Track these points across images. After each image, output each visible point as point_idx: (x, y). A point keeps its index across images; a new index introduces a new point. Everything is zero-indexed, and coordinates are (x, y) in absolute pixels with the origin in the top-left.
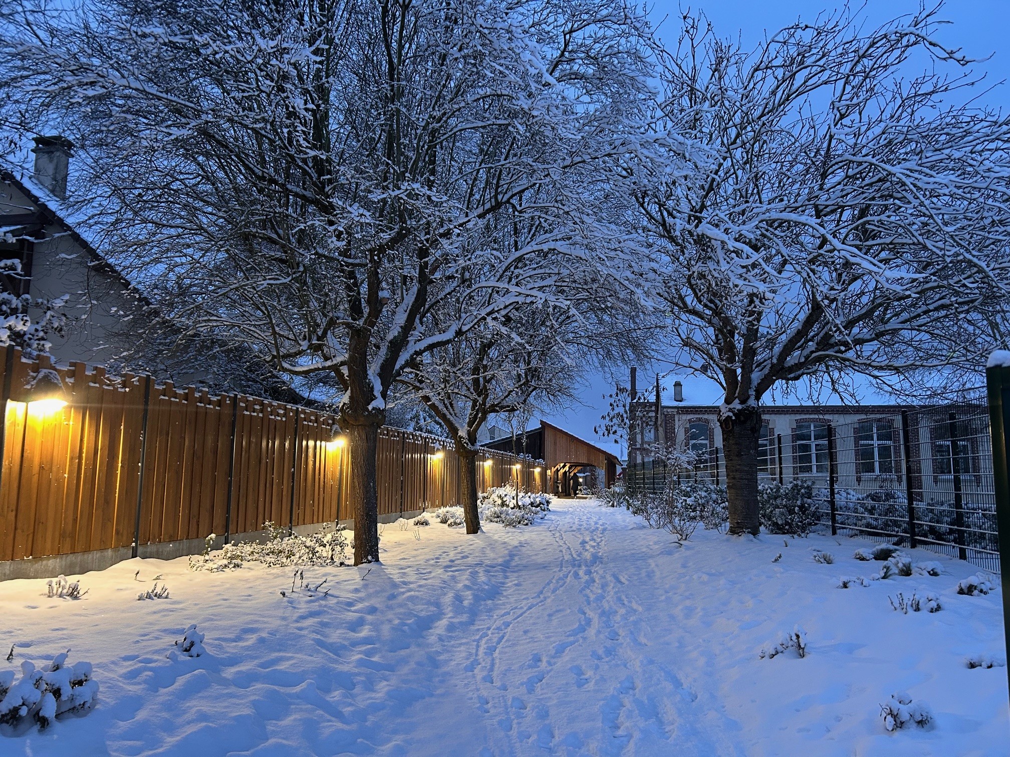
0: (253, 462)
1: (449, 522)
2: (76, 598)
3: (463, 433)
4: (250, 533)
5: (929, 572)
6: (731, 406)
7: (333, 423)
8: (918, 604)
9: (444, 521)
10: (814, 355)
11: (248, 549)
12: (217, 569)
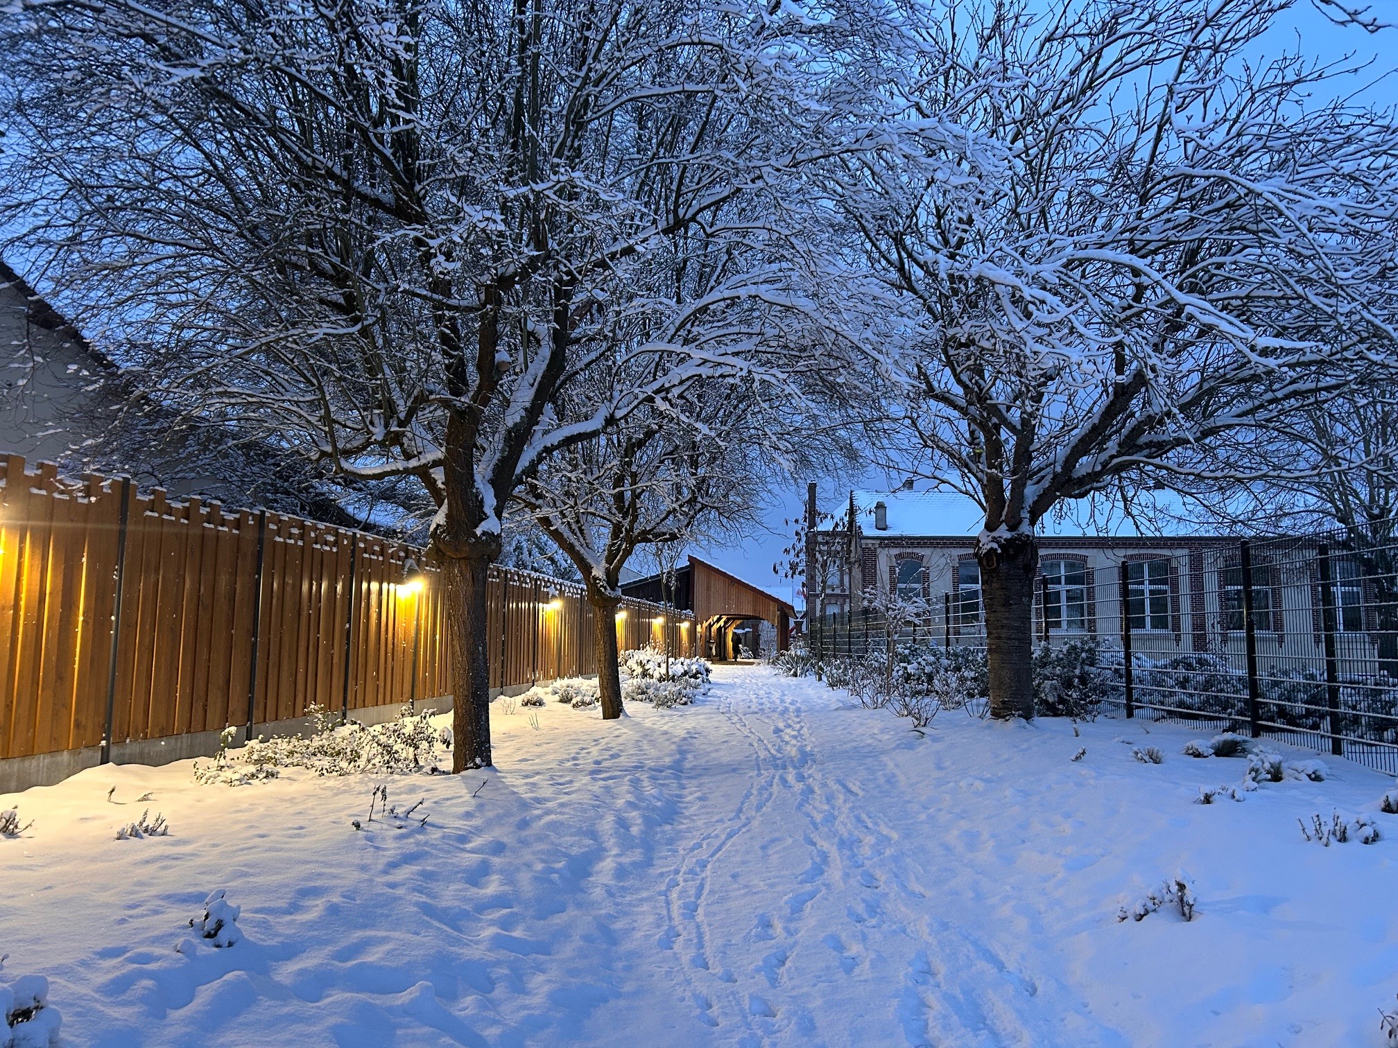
0: (288, 615)
1: (574, 701)
2: (12, 835)
3: (598, 572)
4: (286, 722)
5: (1309, 776)
6: (996, 534)
7: (407, 557)
8: (1344, 832)
9: (565, 700)
10: (1115, 461)
11: (283, 745)
12: (240, 780)
